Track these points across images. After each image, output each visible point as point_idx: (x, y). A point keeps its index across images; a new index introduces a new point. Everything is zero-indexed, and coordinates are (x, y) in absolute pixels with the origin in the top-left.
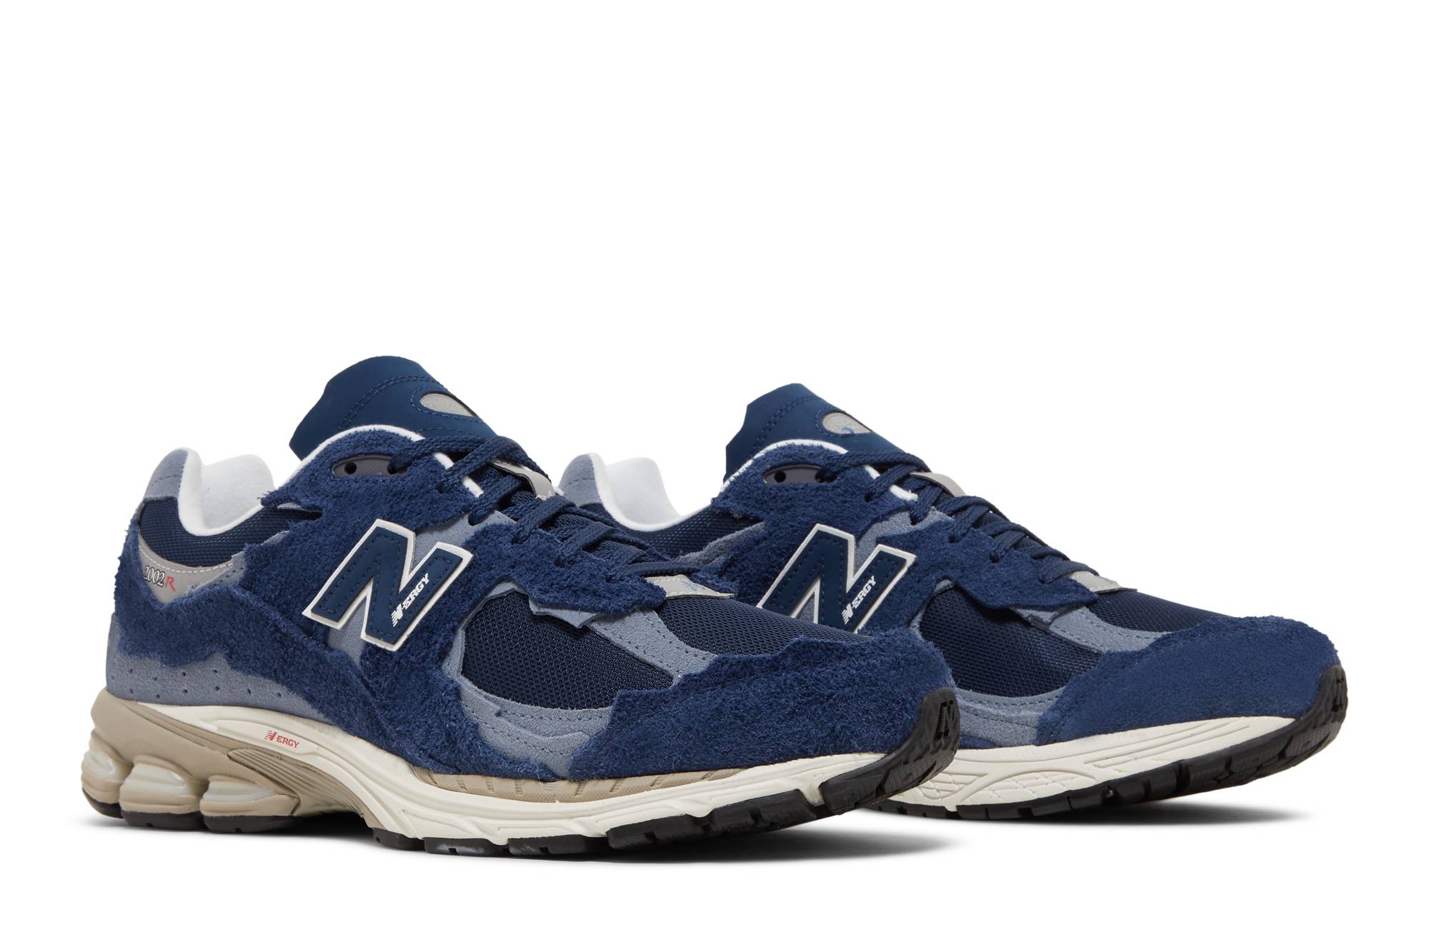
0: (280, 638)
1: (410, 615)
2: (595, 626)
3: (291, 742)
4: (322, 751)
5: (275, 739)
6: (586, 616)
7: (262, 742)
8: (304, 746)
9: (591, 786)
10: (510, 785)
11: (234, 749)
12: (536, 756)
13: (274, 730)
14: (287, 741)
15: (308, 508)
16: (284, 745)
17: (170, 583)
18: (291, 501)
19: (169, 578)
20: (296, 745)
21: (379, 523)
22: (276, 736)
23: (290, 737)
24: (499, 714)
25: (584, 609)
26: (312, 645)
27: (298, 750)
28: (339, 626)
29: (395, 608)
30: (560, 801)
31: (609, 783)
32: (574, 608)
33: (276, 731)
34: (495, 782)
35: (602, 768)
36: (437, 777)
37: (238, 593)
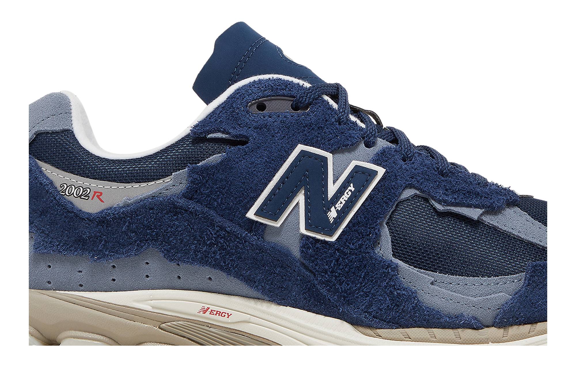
0: (224, 234)
1: (342, 214)
2: (484, 218)
3: (224, 314)
4: (253, 319)
5: (208, 313)
6: (480, 211)
7: (195, 315)
8: (236, 316)
9: (514, 330)
10: (449, 333)
11: (166, 323)
12: (468, 312)
13: (206, 306)
14: (219, 313)
15: (236, 136)
16: (217, 317)
17: (98, 196)
18: (220, 131)
19: (95, 193)
20: (229, 316)
21: (300, 147)
22: (210, 310)
23: (222, 310)
24: (432, 283)
25: (476, 206)
26: (253, 239)
27: (229, 320)
28: (278, 224)
29: (329, 210)
30: (492, 342)
31: (527, 328)
32: (469, 206)
33: (209, 306)
34: (438, 332)
35: (522, 317)
36: (380, 331)
37: (182, 202)
